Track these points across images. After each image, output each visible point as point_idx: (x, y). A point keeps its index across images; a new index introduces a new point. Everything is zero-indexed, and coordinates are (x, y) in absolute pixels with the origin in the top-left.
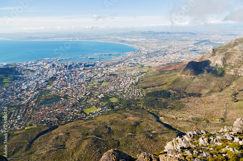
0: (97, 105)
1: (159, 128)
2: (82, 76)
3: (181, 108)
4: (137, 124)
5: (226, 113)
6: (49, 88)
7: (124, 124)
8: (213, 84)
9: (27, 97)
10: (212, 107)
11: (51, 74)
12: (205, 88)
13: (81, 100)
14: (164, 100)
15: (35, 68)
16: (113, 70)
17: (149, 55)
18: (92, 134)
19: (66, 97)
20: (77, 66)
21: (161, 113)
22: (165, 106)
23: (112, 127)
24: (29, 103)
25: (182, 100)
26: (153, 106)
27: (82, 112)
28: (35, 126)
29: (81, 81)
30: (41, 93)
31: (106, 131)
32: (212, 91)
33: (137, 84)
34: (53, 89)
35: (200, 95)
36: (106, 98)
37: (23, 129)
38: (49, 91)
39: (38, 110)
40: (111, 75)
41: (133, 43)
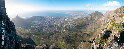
0: (64, 29)
1: (82, 34)
2: (58, 21)
3: (85, 28)
4: (76, 34)
5: (94, 27)
6: (51, 23)
7: (73, 35)
8: (90, 22)
9: (46, 24)
10: (92, 27)
11: (51, 19)
12: (89, 23)
13: (59, 27)
14: (81, 27)
15: (48, 18)
16: (66, 20)
17: (74, 16)
18: (65, 37)
19: (55, 26)
20: (57, 18)
21: (81, 30)
22: (81, 29)
23: (70, 36)
24: (47, 26)
25: (85, 26)
26: (78, 29)
27: (60, 31)
28: (49, 32)
29: (58, 22)
30: (49, 24)
31: (68, 37)
32: (91, 23)
33: (73, 23)
34: (52, 23)
35: (88, 25)
36: (66, 27)
37: (46, 32)
38: (51, 24)
39: (49, 28)
40: (66, 21)
41: (70, 13)
